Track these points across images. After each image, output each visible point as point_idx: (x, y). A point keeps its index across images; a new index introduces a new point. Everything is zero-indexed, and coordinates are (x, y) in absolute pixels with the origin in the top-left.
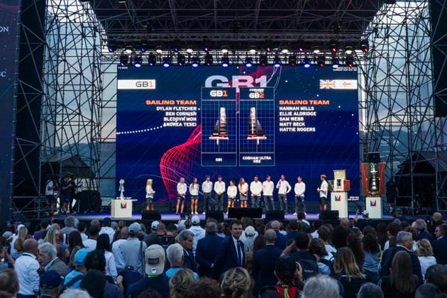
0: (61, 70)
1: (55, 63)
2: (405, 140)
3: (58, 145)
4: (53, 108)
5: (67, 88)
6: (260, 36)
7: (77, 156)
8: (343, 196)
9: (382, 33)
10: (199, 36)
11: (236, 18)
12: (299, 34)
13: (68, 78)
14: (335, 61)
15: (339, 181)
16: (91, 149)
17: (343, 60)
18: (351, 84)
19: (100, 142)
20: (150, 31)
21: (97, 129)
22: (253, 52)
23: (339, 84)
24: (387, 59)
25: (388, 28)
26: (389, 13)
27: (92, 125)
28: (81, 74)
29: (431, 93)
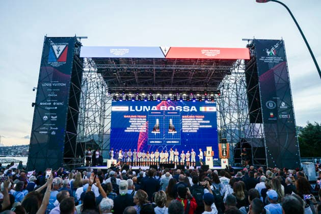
0: (87, 102)
1: (85, 99)
2: (238, 133)
3: (84, 135)
4: (83, 119)
5: (89, 110)
6: (174, 88)
7: (93, 139)
8: (211, 158)
9: (226, 87)
10: (147, 88)
11: (164, 81)
12: (190, 88)
13: (90, 106)
14: (206, 99)
16: (99, 137)
17: (209, 99)
18: (214, 109)
19: (103, 134)
20: (126, 86)
22: (171, 95)
23: (208, 109)
24: (229, 98)
25: (228, 85)
26: (229, 79)
27: (100, 126)
28: (96, 104)
29: (248, 113)
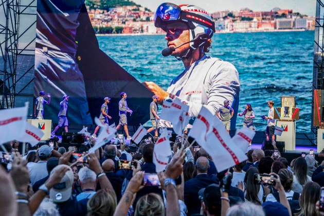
8: (291, 125)
15: (287, 109)
16: (5, 61)
19: (17, 54)
21: (12, 38)
27: (7, 34)
